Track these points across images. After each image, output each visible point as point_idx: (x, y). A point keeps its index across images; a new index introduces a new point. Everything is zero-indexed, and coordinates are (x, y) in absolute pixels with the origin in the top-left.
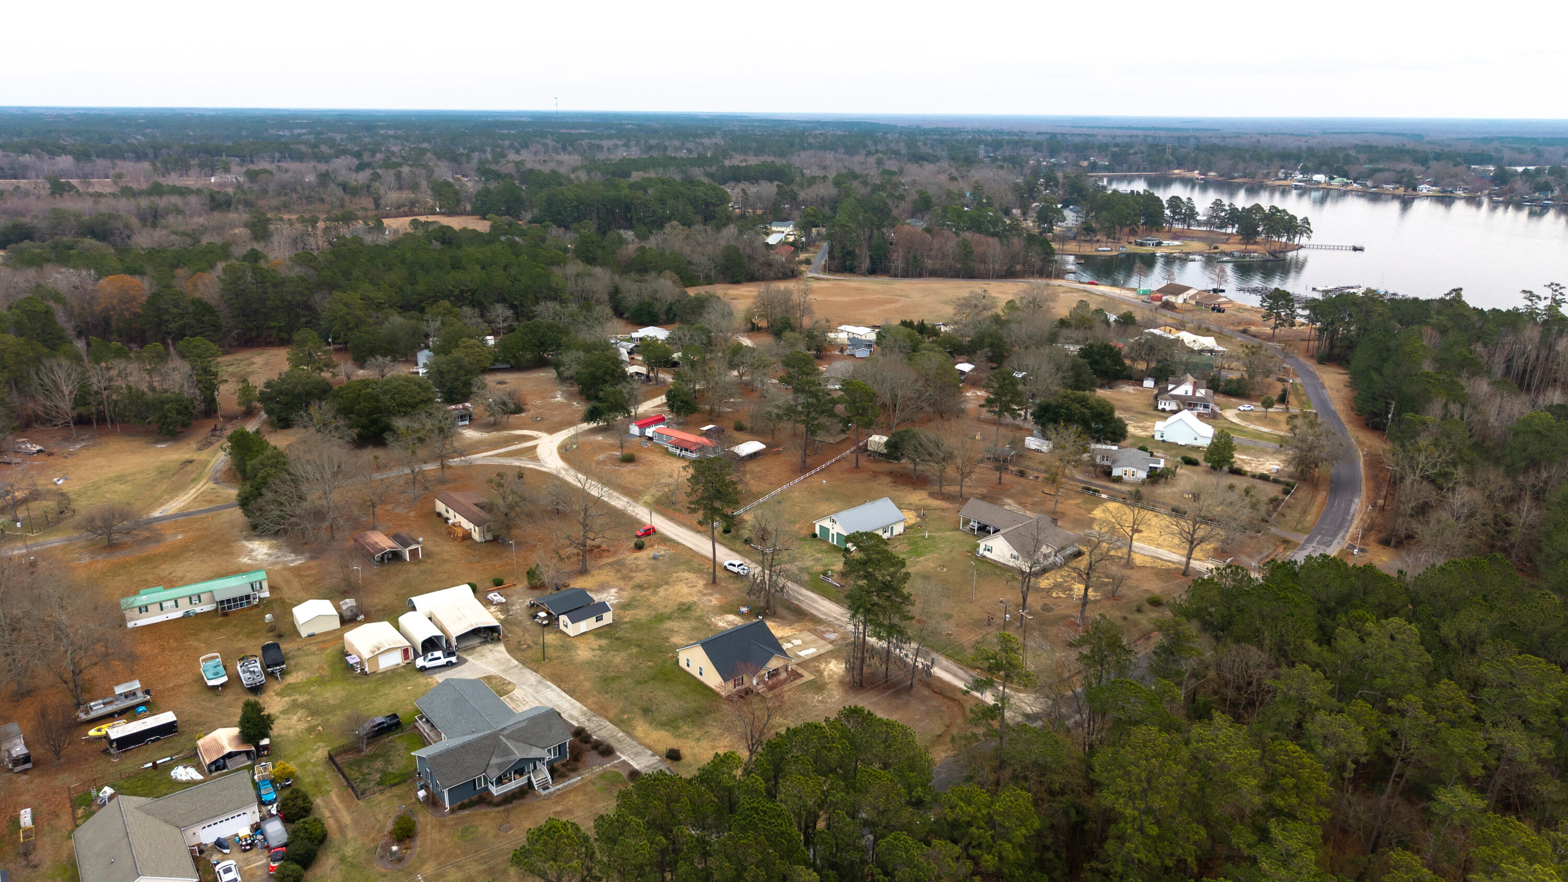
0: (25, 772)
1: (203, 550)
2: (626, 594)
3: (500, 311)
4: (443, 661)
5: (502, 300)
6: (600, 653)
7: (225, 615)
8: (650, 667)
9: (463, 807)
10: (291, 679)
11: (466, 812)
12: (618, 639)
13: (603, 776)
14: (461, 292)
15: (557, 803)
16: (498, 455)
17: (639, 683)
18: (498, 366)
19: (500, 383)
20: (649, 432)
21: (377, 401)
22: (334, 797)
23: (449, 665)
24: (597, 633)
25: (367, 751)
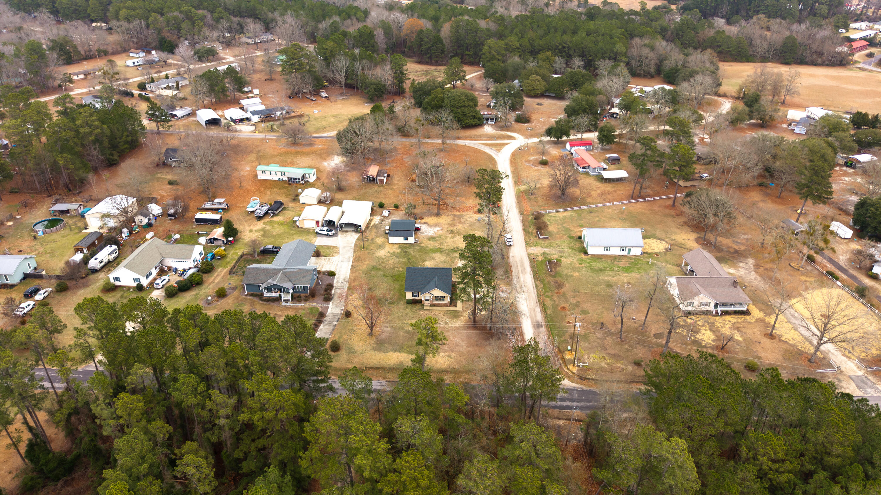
0: (171, 219)
1: (319, 155)
2: (441, 232)
3: (577, 62)
4: (326, 233)
5: (582, 55)
6: (389, 254)
7: (290, 184)
8: (399, 271)
9: (252, 295)
10: (275, 219)
11: (250, 298)
12: (406, 252)
13: (311, 309)
14: (564, 47)
15: (281, 311)
16: (484, 144)
17: (384, 276)
18: (547, 94)
19: (538, 104)
20: (573, 149)
21: (443, 102)
22: (225, 271)
23: (328, 235)
24: (401, 246)
25: (257, 258)
